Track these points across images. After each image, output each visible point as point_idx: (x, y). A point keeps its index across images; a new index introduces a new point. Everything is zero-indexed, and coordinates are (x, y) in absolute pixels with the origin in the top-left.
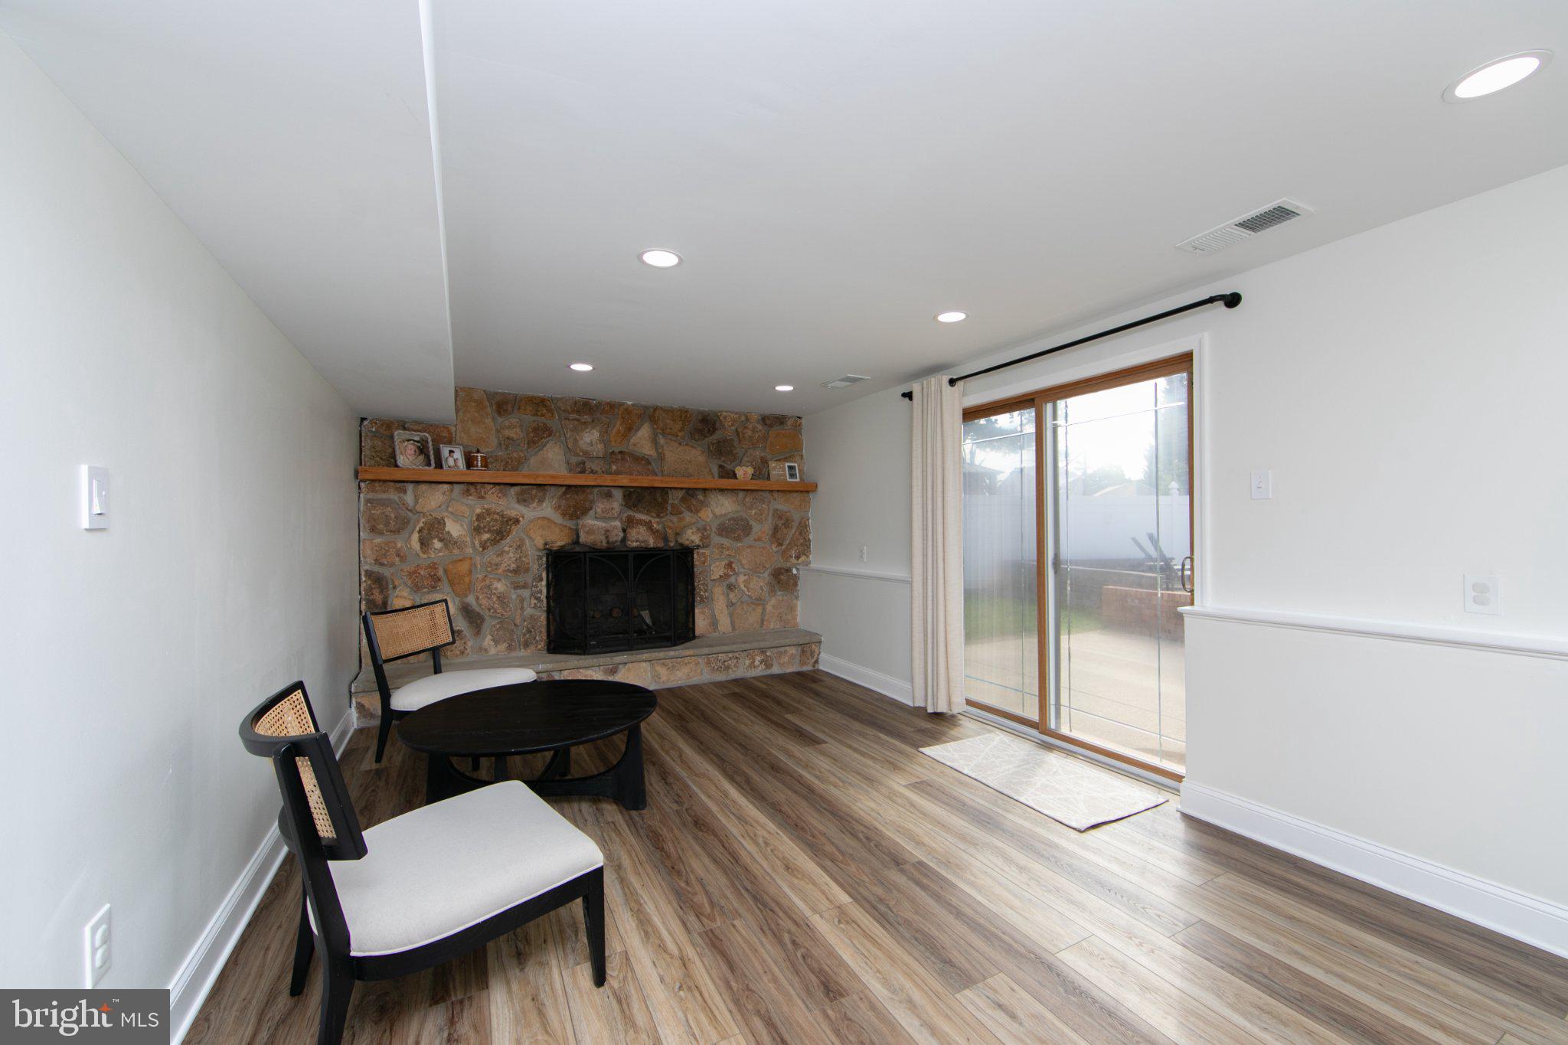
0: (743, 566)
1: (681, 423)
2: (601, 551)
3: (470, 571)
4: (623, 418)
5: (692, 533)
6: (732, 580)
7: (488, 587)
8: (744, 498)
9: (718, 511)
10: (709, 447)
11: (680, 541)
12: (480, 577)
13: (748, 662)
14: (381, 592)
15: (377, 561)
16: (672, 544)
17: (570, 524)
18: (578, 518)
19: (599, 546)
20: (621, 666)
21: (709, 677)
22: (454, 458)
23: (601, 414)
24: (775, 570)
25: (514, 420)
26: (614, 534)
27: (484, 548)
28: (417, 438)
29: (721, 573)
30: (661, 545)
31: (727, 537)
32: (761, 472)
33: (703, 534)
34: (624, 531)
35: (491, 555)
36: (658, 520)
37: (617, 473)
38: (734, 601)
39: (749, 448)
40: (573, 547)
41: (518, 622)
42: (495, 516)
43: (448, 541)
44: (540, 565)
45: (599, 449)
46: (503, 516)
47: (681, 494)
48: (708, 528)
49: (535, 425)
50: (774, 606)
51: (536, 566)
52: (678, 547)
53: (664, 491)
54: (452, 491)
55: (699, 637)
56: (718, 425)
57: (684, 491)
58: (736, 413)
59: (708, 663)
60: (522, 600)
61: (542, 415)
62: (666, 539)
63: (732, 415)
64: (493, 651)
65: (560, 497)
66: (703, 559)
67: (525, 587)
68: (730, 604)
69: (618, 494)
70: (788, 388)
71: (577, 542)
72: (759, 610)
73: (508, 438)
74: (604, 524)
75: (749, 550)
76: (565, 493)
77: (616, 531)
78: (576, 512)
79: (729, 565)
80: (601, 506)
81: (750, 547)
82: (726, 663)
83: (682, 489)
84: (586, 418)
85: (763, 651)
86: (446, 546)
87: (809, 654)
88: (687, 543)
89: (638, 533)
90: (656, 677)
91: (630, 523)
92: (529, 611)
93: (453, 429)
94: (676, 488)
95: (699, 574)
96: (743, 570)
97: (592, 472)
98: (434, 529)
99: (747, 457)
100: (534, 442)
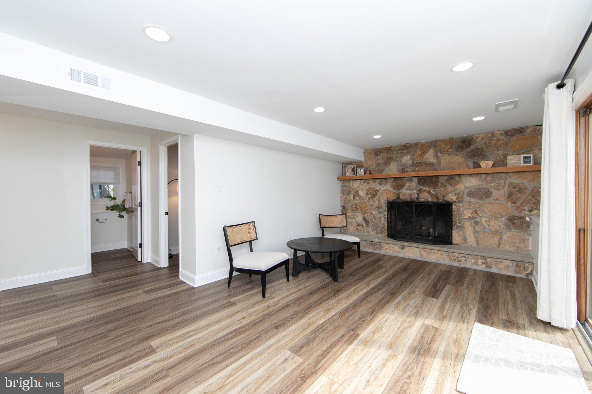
0: (485, 213)
1: (450, 145)
2: (408, 202)
3: (366, 207)
4: (421, 148)
5: (452, 196)
6: (478, 219)
7: (371, 212)
8: (486, 177)
9: (468, 185)
10: (467, 154)
11: (445, 199)
12: (368, 209)
13: (473, 261)
14: (345, 211)
15: (344, 203)
16: (441, 201)
17: (397, 192)
18: (399, 189)
19: (407, 200)
20: (406, 247)
21: (448, 262)
22: (361, 172)
23: (411, 148)
24: (510, 217)
25: (380, 157)
26: (413, 195)
27: (369, 200)
28: (352, 167)
29: (470, 215)
30: (435, 200)
31: (473, 198)
32: (502, 162)
33: (458, 196)
34: (418, 194)
35: (371, 202)
36: (434, 190)
37: (418, 171)
38: (478, 230)
39: (494, 150)
40: (397, 200)
41: (379, 225)
42: (372, 189)
43: (360, 197)
44: (386, 206)
45: (410, 162)
46: (374, 189)
47: (445, 178)
48: (462, 193)
49: (387, 157)
50: (508, 237)
51: (384, 207)
52: (445, 202)
53: (437, 177)
54: (361, 182)
55: (454, 244)
56: (473, 142)
57: (447, 177)
58: (485, 133)
59: (449, 256)
60: (380, 218)
61: (390, 153)
62: (438, 198)
63: (482, 135)
64: (372, 233)
65: (392, 182)
66: (458, 208)
67: (381, 213)
68: (475, 232)
69: (416, 180)
70: (482, 118)
71: (398, 198)
72: (497, 238)
73: (378, 163)
74: (409, 192)
75: (489, 205)
76: (394, 181)
77: (414, 195)
78: (399, 187)
79: (476, 212)
80: (408, 185)
81: (491, 203)
82: (459, 258)
83: (446, 175)
84: (406, 151)
85: (484, 258)
86: (359, 199)
87: (522, 268)
88: (449, 200)
89: (424, 195)
90: (421, 255)
91: (420, 191)
92: (382, 222)
93: (363, 163)
94: (443, 176)
95: (456, 215)
96: (485, 215)
97: (407, 172)
98: (356, 194)
99: (493, 155)
100: (387, 163)
